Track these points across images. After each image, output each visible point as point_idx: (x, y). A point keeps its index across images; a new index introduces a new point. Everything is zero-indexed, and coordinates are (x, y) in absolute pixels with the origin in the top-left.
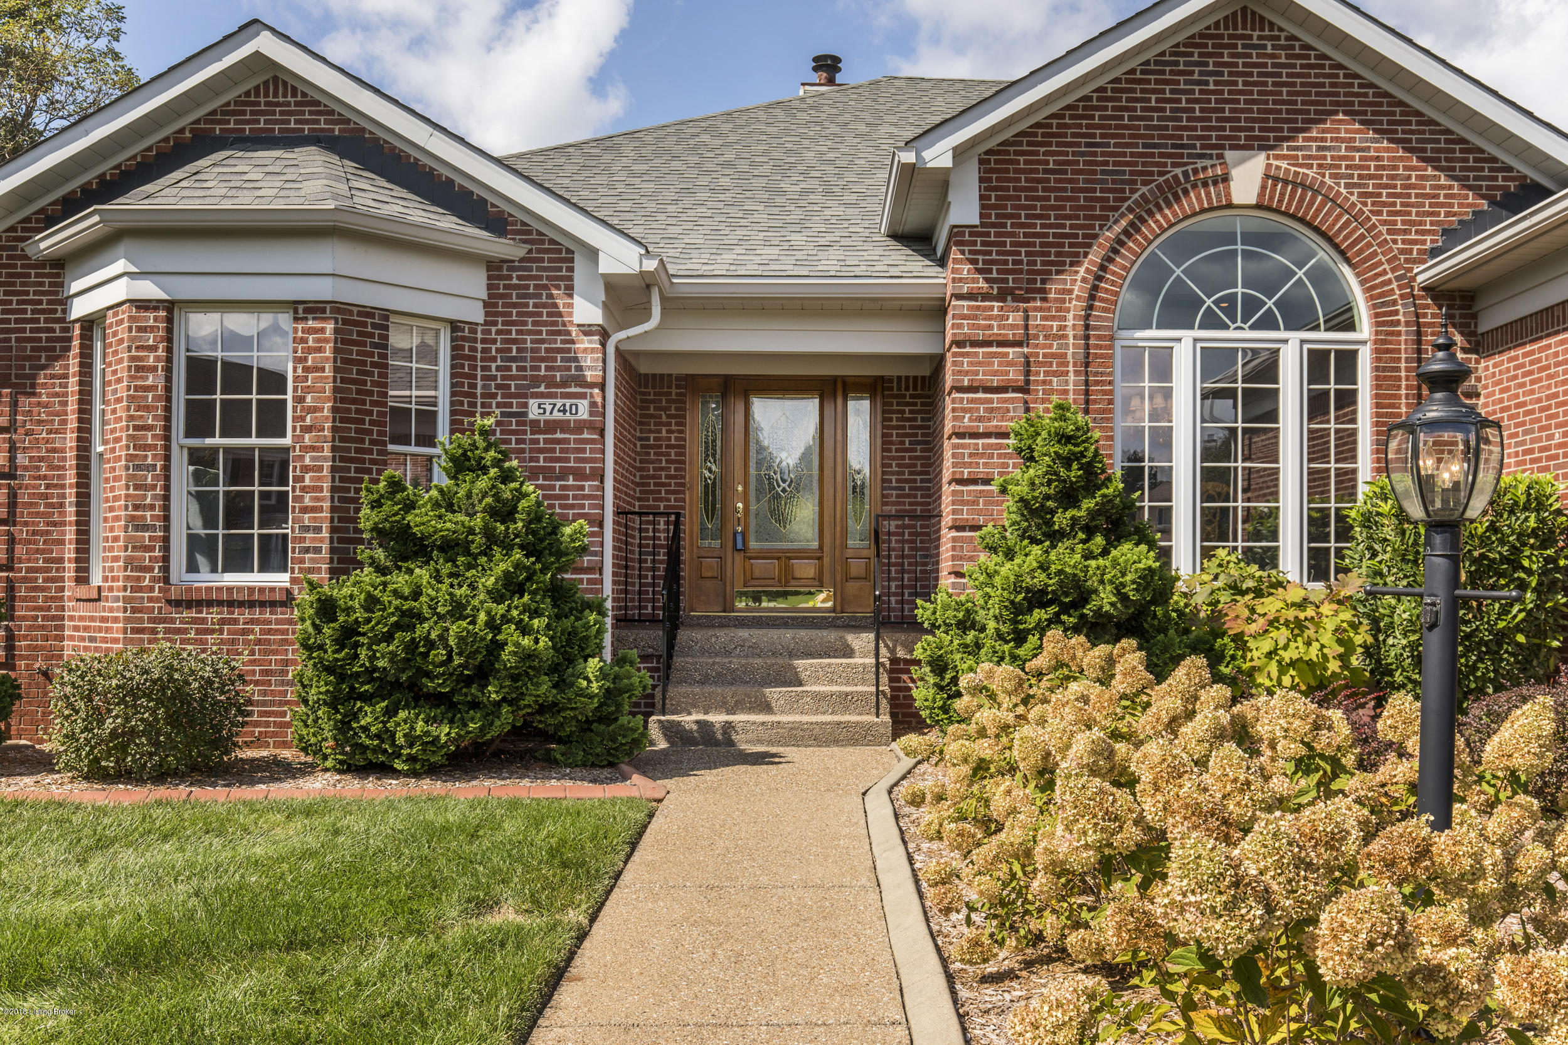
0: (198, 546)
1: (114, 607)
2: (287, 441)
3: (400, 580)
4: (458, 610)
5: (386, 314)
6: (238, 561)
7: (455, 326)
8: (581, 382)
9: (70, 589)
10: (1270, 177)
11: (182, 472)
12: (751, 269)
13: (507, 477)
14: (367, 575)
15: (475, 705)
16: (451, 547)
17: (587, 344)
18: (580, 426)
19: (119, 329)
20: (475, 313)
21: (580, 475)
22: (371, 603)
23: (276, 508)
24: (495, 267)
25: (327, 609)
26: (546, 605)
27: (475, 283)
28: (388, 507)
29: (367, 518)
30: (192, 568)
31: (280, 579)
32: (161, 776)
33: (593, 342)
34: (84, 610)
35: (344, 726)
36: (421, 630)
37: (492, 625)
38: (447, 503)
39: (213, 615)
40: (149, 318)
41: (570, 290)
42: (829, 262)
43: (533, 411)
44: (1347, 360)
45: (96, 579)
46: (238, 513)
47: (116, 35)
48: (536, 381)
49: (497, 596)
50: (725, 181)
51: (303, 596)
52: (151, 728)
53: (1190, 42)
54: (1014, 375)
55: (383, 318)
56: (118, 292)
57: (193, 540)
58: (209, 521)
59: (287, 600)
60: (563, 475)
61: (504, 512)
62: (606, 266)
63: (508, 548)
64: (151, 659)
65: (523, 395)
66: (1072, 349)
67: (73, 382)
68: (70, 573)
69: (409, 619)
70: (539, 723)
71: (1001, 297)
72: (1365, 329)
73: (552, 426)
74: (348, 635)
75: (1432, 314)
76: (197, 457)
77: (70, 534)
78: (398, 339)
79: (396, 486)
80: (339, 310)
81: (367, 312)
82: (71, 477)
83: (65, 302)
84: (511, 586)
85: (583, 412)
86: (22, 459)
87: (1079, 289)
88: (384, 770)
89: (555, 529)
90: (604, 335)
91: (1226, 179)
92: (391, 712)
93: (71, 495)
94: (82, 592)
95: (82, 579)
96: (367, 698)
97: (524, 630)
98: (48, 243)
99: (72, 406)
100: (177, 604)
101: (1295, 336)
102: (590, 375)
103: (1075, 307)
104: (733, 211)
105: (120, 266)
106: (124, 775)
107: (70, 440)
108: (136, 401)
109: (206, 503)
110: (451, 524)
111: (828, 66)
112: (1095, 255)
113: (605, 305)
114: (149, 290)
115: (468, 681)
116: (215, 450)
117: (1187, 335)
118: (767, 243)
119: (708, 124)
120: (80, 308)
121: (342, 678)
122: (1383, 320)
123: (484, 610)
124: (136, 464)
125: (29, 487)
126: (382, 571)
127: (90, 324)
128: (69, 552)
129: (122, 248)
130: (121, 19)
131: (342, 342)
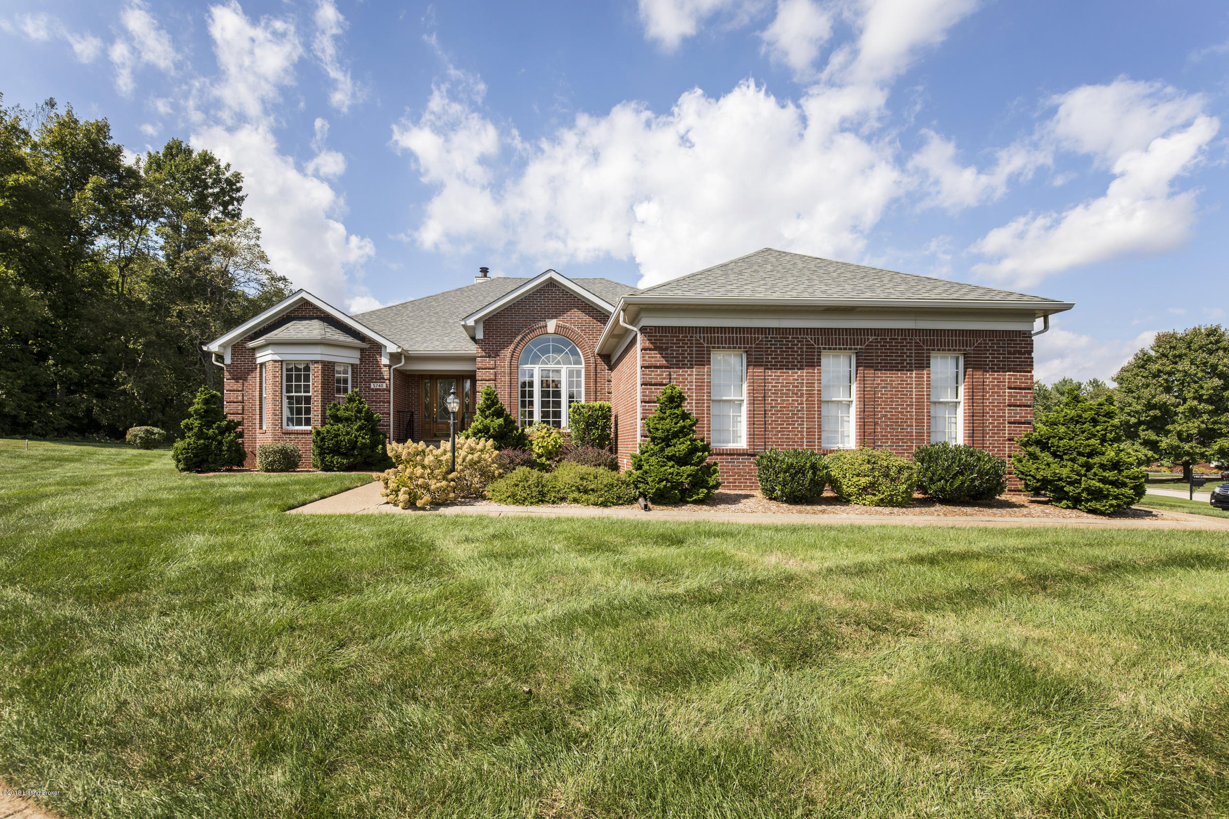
0: (290, 420)
1: (269, 435)
2: (310, 394)
3: (336, 427)
4: (348, 433)
5: (334, 363)
6: (299, 423)
7: (352, 365)
8: (383, 379)
9: (258, 430)
10: (558, 326)
11: (285, 401)
12: (430, 349)
13: (361, 403)
14: (328, 426)
15: (352, 455)
16: (347, 419)
17: (385, 370)
18: (384, 390)
19: (270, 366)
20: (357, 362)
21: (384, 402)
22: (328, 432)
23: (308, 411)
24: (362, 350)
25: (318, 433)
26: (369, 433)
27: (357, 354)
28: (333, 410)
29: (328, 412)
30: (288, 425)
31: (309, 428)
32: (282, 471)
33: (386, 369)
34: (262, 436)
35: (322, 460)
36: (340, 438)
37: (355, 437)
38: (347, 409)
39: (293, 436)
40: (277, 364)
41: (381, 356)
42: (451, 347)
43: (372, 386)
44: (579, 373)
45: (264, 428)
46: (299, 411)
47: (258, 238)
48: (373, 379)
49: (357, 430)
50: (434, 319)
51: (313, 431)
52: (279, 461)
53: (537, 291)
54: (492, 377)
55: (333, 364)
56: (270, 358)
57: (288, 418)
58: (292, 414)
59: (310, 433)
60: (380, 402)
61: (359, 411)
62: (389, 350)
63: (360, 419)
64: (279, 445)
65: (370, 382)
66: (507, 370)
67: (258, 380)
68: (258, 426)
69: (337, 436)
70: (368, 460)
71: (489, 357)
72: (583, 365)
73: (377, 390)
74: (323, 439)
75: (599, 360)
76: (289, 398)
77: (258, 417)
78: (337, 368)
79: (335, 405)
80: (322, 362)
81: (329, 362)
82: (258, 403)
83: (255, 359)
84: (360, 429)
85: (384, 387)
86: (245, 398)
87: (509, 355)
88: (331, 470)
89: (373, 415)
90: (390, 366)
91: (546, 326)
92: (333, 457)
93: (258, 408)
94: (261, 431)
95: (261, 428)
96: (328, 454)
97: (363, 438)
98: (251, 344)
99: (258, 385)
100: (285, 434)
101: (565, 366)
102: (386, 377)
103: (508, 359)
104: (432, 330)
105: (270, 351)
106: (273, 471)
107: (257, 394)
108: (274, 385)
109: (291, 409)
110: (347, 414)
111: (484, 271)
112: (512, 346)
113: (390, 359)
114: (277, 358)
115: (350, 450)
116: (293, 397)
117: (537, 366)
118: (437, 340)
119: (435, 298)
120: (259, 361)
121: (322, 449)
122: (587, 362)
123: (354, 433)
124: (274, 400)
125: (247, 405)
126: (332, 425)
127: (261, 365)
128: (258, 421)
129: (270, 347)
130: (259, 232)
131: (323, 370)
